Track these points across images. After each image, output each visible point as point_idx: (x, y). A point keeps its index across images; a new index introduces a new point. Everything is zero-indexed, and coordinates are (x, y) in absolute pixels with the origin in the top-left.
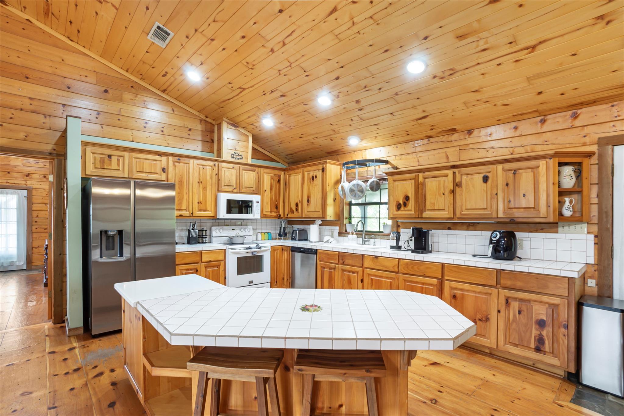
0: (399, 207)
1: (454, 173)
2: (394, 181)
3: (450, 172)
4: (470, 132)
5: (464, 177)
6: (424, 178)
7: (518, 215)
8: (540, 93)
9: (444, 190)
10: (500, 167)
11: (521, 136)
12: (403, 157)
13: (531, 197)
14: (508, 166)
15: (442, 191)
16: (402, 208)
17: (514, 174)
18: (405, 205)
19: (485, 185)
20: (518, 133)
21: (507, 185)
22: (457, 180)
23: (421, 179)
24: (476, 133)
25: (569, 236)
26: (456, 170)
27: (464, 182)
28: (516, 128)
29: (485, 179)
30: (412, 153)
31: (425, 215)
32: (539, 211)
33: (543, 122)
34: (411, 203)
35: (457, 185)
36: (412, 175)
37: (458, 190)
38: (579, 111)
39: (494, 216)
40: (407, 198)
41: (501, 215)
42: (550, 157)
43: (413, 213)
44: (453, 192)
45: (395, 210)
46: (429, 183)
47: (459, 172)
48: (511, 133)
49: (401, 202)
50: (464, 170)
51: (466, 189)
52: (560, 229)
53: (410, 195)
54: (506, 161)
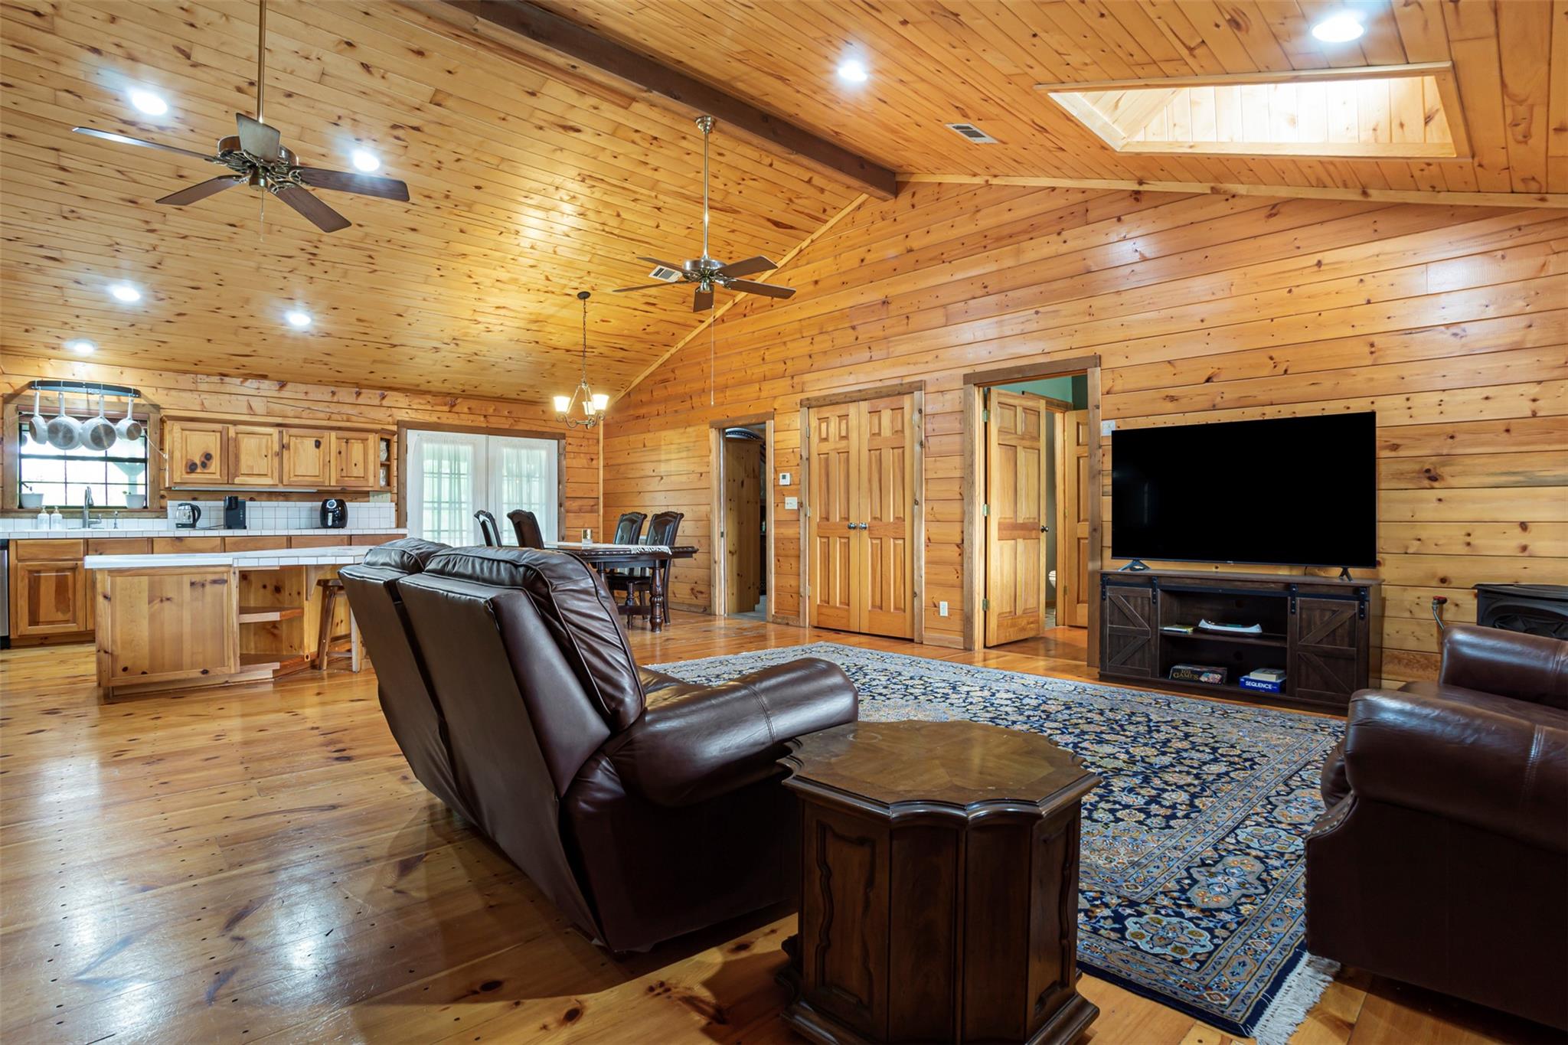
0: (192, 468)
1: (281, 432)
2: (183, 430)
3: (274, 431)
4: (282, 385)
5: (293, 439)
6: (237, 433)
7: (350, 483)
8: (372, 372)
9: (267, 451)
10: (333, 434)
11: (338, 403)
12: (173, 393)
13: (361, 465)
14: (341, 434)
15: (264, 452)
16: (199, 470)
17: (347, 442)
18: (204, 465)
19: (317, 450)
20: (335, 399)
21: (340, 453)
22: (284, 442)
23: (232, 433)
24: (289, 386)
25: (378, 504)
26: (284, 430)
27: (291, 444)
28: (333, 393)
29: (318, 444)
30: (191, 391)
31: (237, 480)
32: (367, 480)
33: (358, 394)
34: (215, 465)
35: (284, 447)
36: (218, 427)
37: (285, 452)
38: (386, 393)
39: (327, 484)
40: (208, 457)
41: (333, 483)
42: (376, 431)
43: (218, 476)
44: (279, 455)
45: (184, 472)
46: (245, 440)
47: (287, 433)
48: (328, 397)
49: (198, 462)
50: (293, 431)
51: (295, 453)
52: (371, 498)
53: (213, 453)
54: (339, 429)
